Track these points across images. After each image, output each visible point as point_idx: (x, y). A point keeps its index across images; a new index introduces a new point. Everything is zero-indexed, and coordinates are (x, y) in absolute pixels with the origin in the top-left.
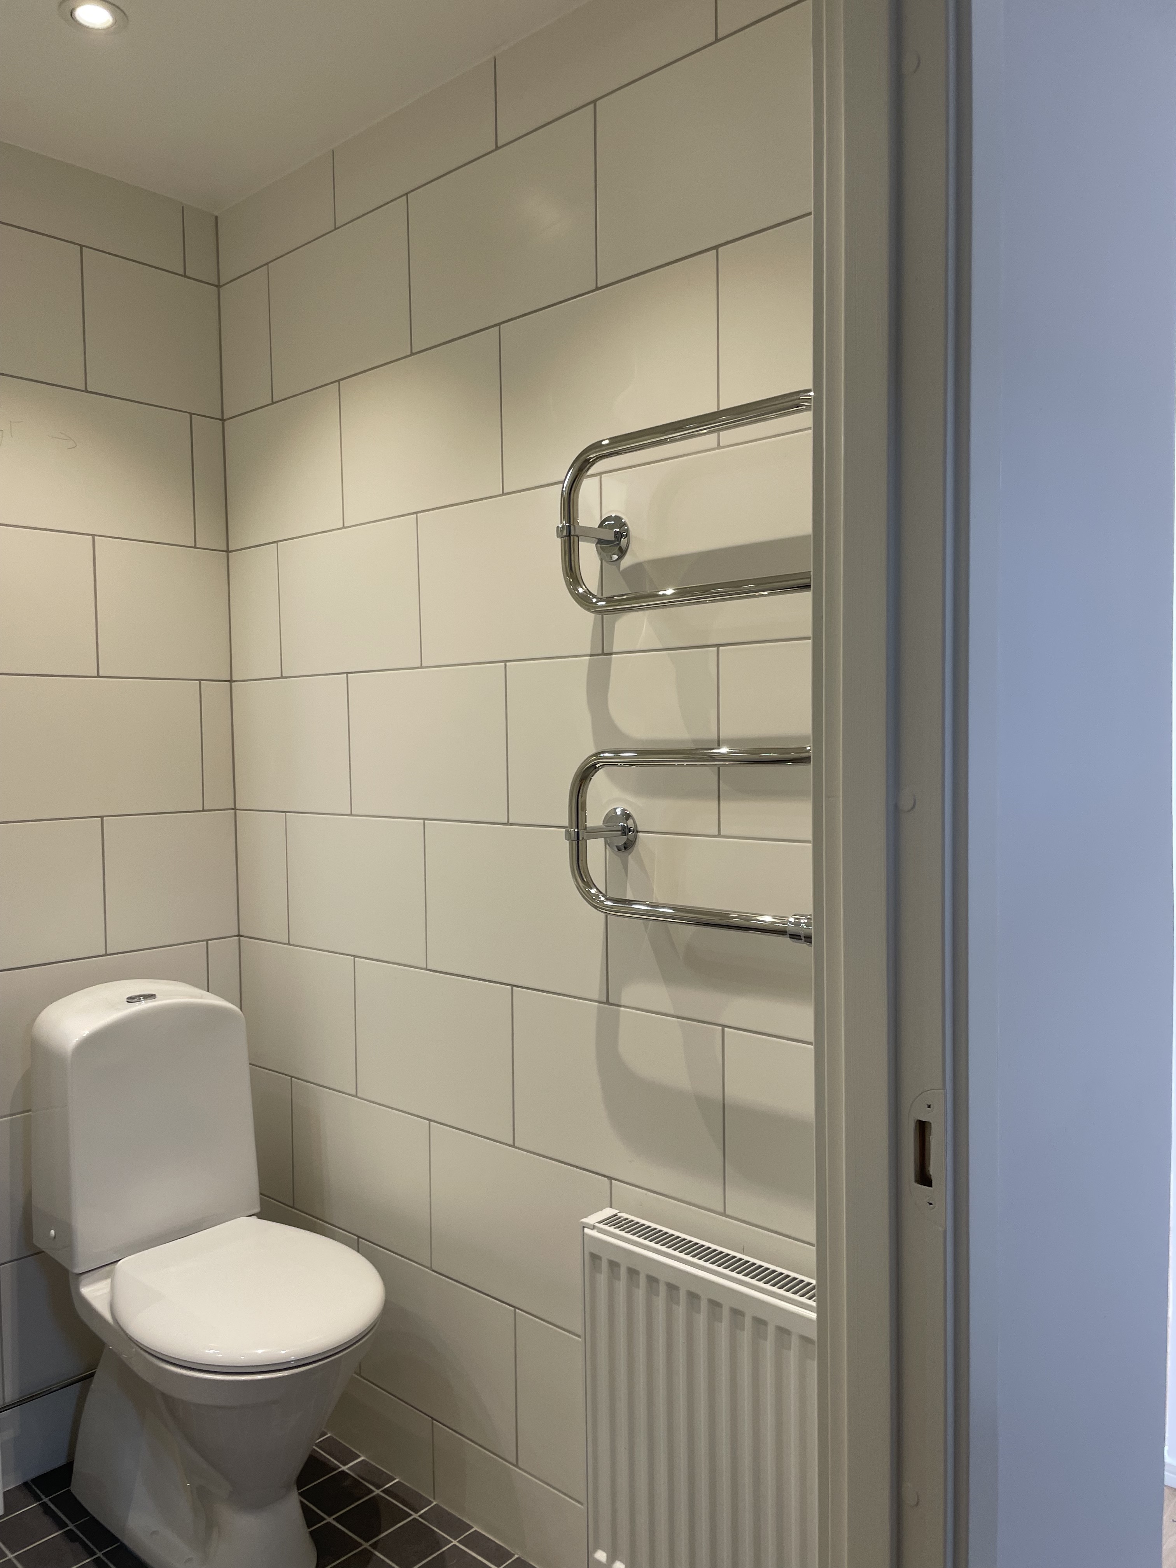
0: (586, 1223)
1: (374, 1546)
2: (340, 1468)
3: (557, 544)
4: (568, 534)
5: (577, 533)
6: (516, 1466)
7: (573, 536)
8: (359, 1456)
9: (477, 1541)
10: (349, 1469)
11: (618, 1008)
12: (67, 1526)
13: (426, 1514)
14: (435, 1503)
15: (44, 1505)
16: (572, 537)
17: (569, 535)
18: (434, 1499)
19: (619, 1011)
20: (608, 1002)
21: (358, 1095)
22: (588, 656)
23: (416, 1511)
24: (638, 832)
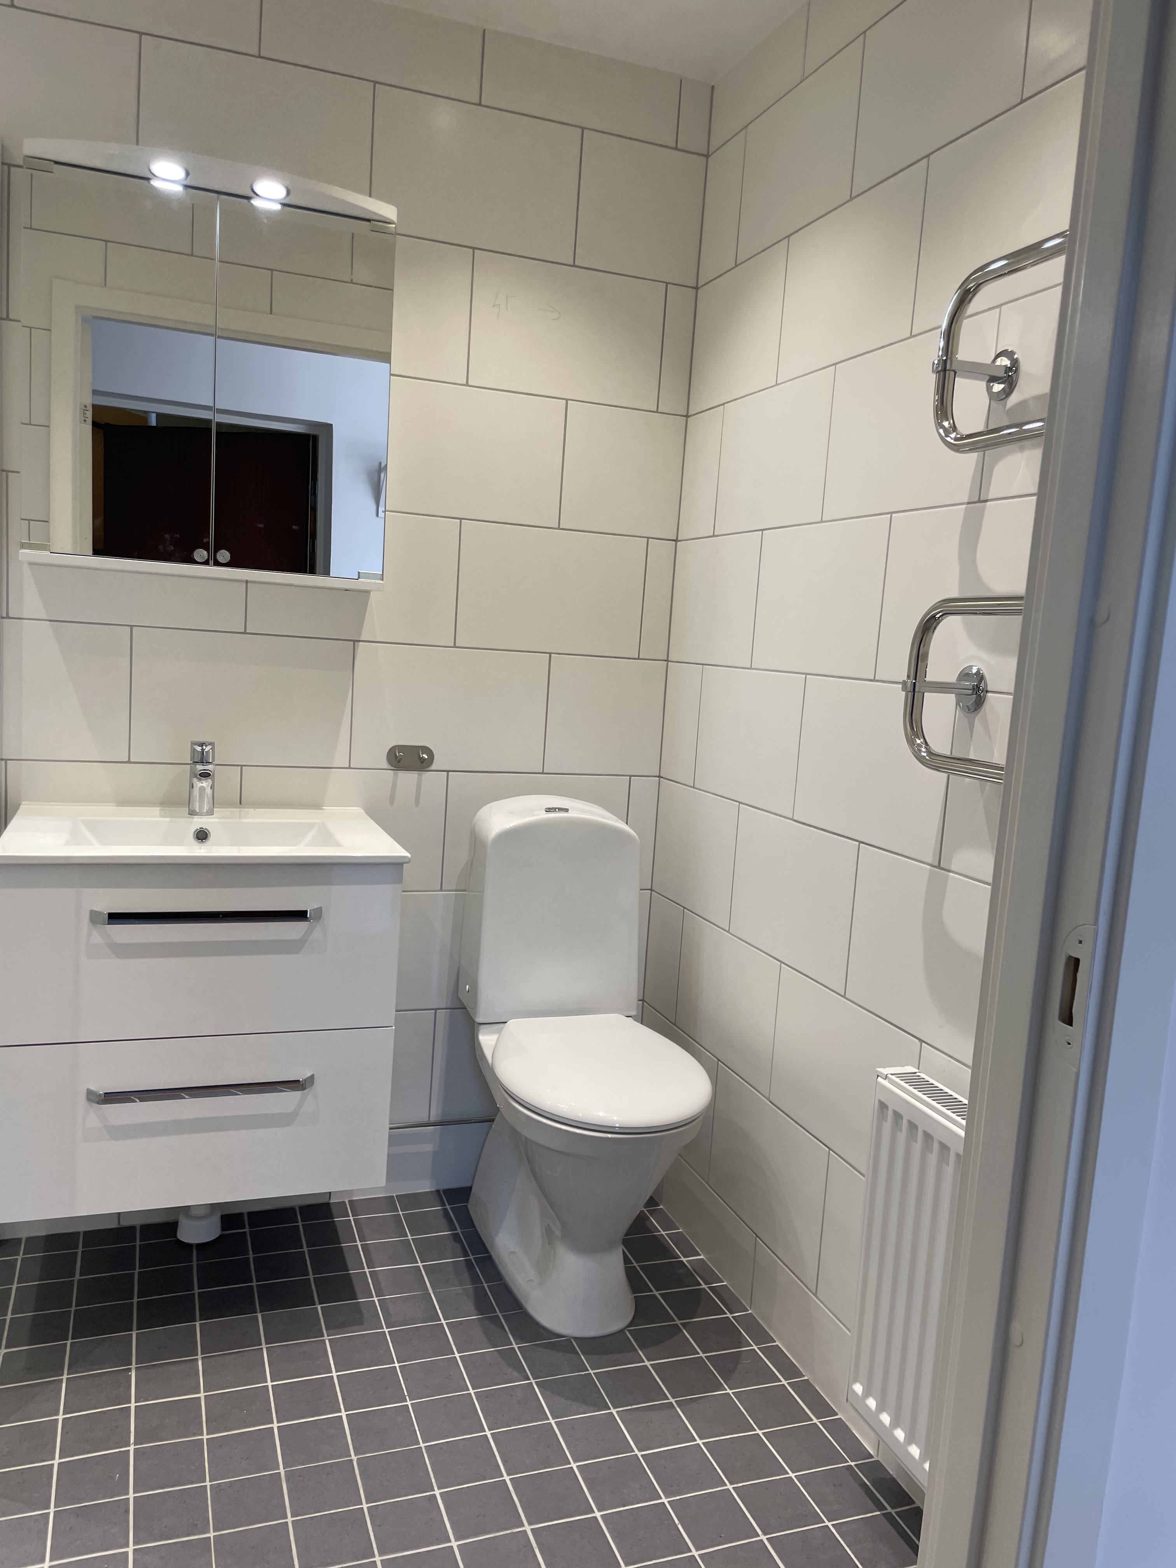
0: (881, 1073)
1: (684, 1325)
2: (681, 1258)
3: (932, 379)
4: (943, 369)
5: (953, 368)
6: (815, 1295)
7: (948, 370)
8: (700, 1255)
9: (775, 1354)
10: (687, 1261)
11: (948, 873)
12: (456, 1230)
13: (739, 1317)
14: (750, 1312)
15: (445, 1210)
16: (947, 372)
17: (945, 370)
18: (750, 1308)
19: (947, 877)
20: (939, 867)
21: (730, 931)
22: (964, 505)
23: (731, 1313)
24: (987, 692)
